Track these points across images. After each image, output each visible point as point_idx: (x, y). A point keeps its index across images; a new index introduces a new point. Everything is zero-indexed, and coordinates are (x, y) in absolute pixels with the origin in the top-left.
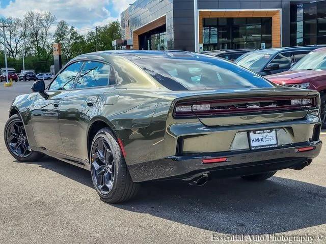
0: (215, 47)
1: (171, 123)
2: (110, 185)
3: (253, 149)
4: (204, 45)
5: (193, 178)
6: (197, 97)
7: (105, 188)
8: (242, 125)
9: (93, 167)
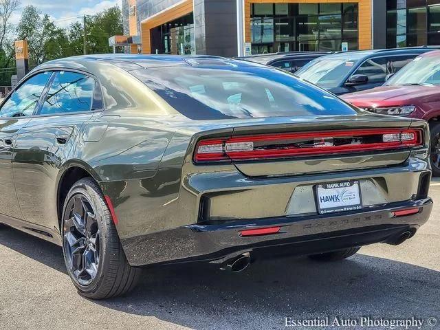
0: (270, 47)
1: (191, 172)
2: (93, 270)
3: (322, 212)
4: (253, 45)
5: (225, 259)
6: (232, 130)
7: (85, 275)
8: (304, 175)
9: (65, 241)
